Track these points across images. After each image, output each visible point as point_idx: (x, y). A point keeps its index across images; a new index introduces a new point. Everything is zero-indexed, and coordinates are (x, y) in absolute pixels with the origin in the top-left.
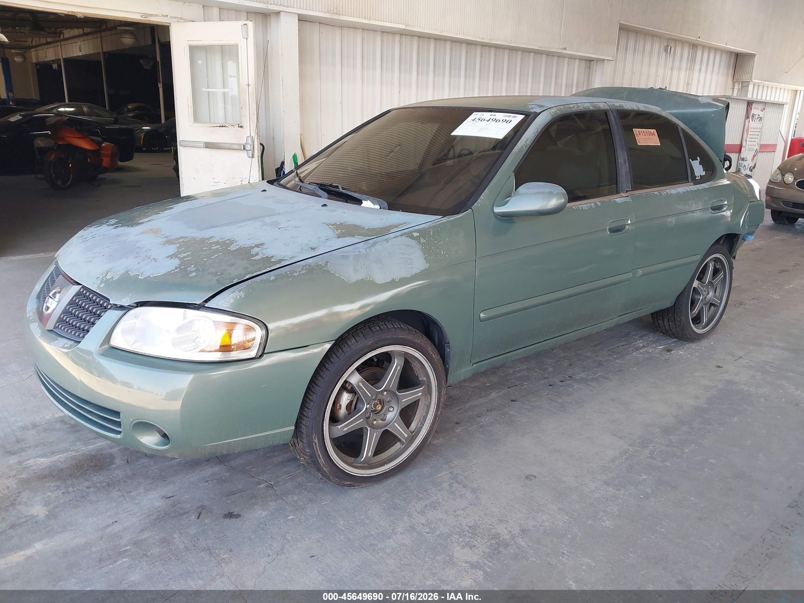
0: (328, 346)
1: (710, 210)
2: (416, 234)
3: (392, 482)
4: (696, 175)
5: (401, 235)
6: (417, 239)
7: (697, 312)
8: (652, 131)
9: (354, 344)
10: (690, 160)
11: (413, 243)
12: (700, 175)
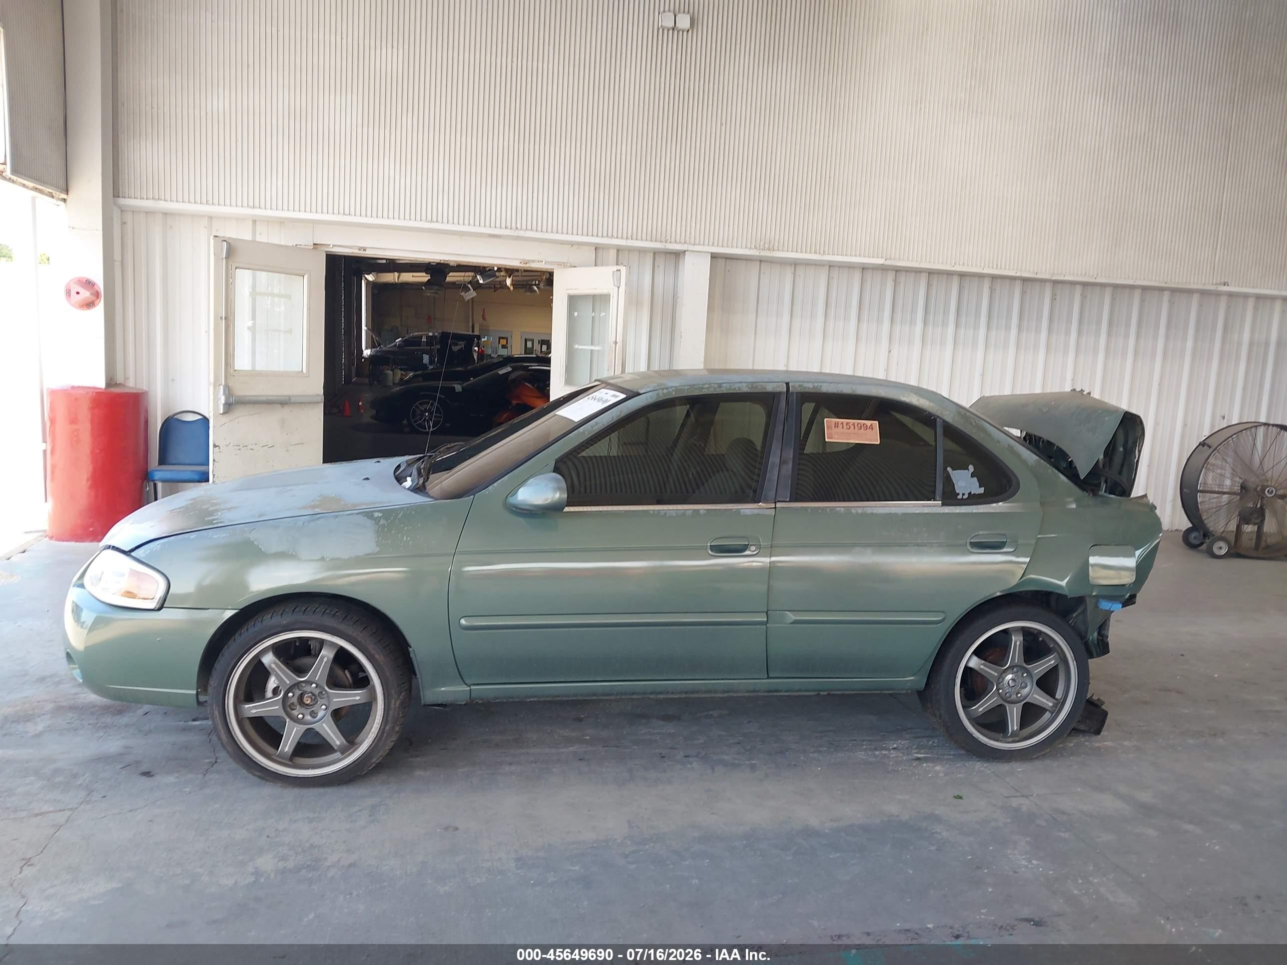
0: (229, 614)
1: (969, 548)
2: (376, 514)
3: (291, 794)
4: (957, 492)
5: (358, 514)
6: (377, 520)
7: (981, 710)
8: (869, 423)
9: (269, 620)
10: (949, 469)
11: (369, 523)
12: (970, 493)
